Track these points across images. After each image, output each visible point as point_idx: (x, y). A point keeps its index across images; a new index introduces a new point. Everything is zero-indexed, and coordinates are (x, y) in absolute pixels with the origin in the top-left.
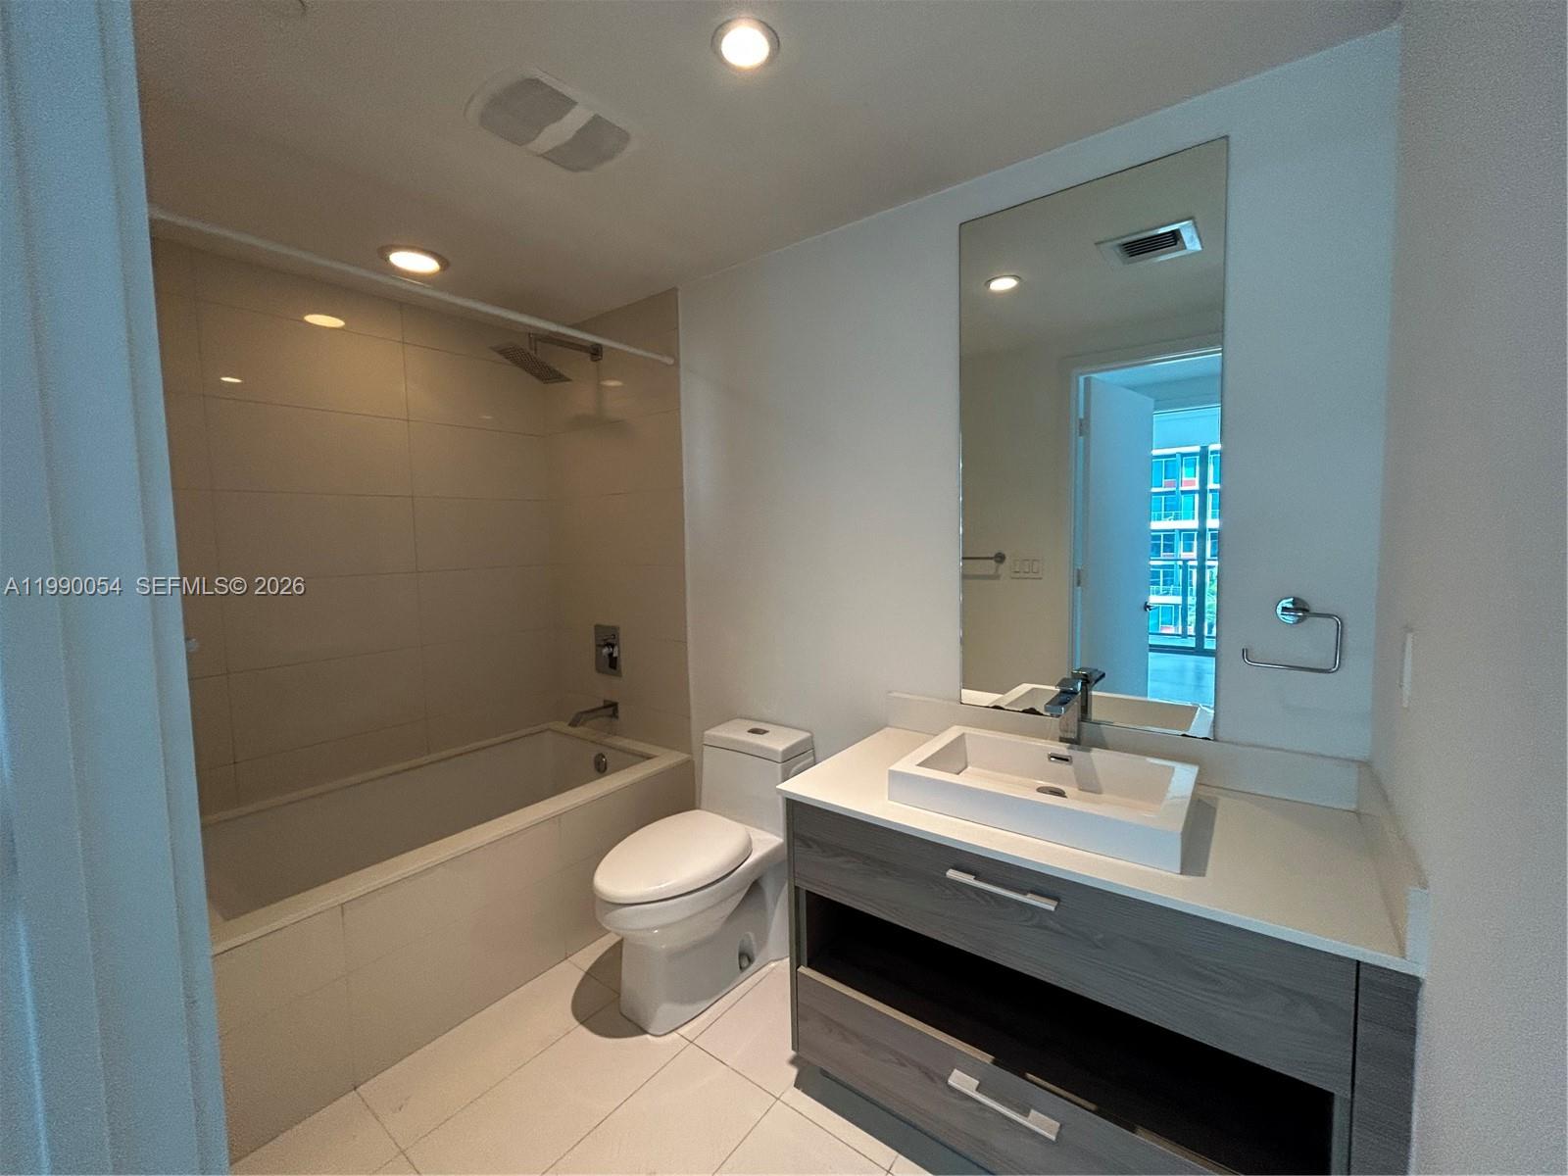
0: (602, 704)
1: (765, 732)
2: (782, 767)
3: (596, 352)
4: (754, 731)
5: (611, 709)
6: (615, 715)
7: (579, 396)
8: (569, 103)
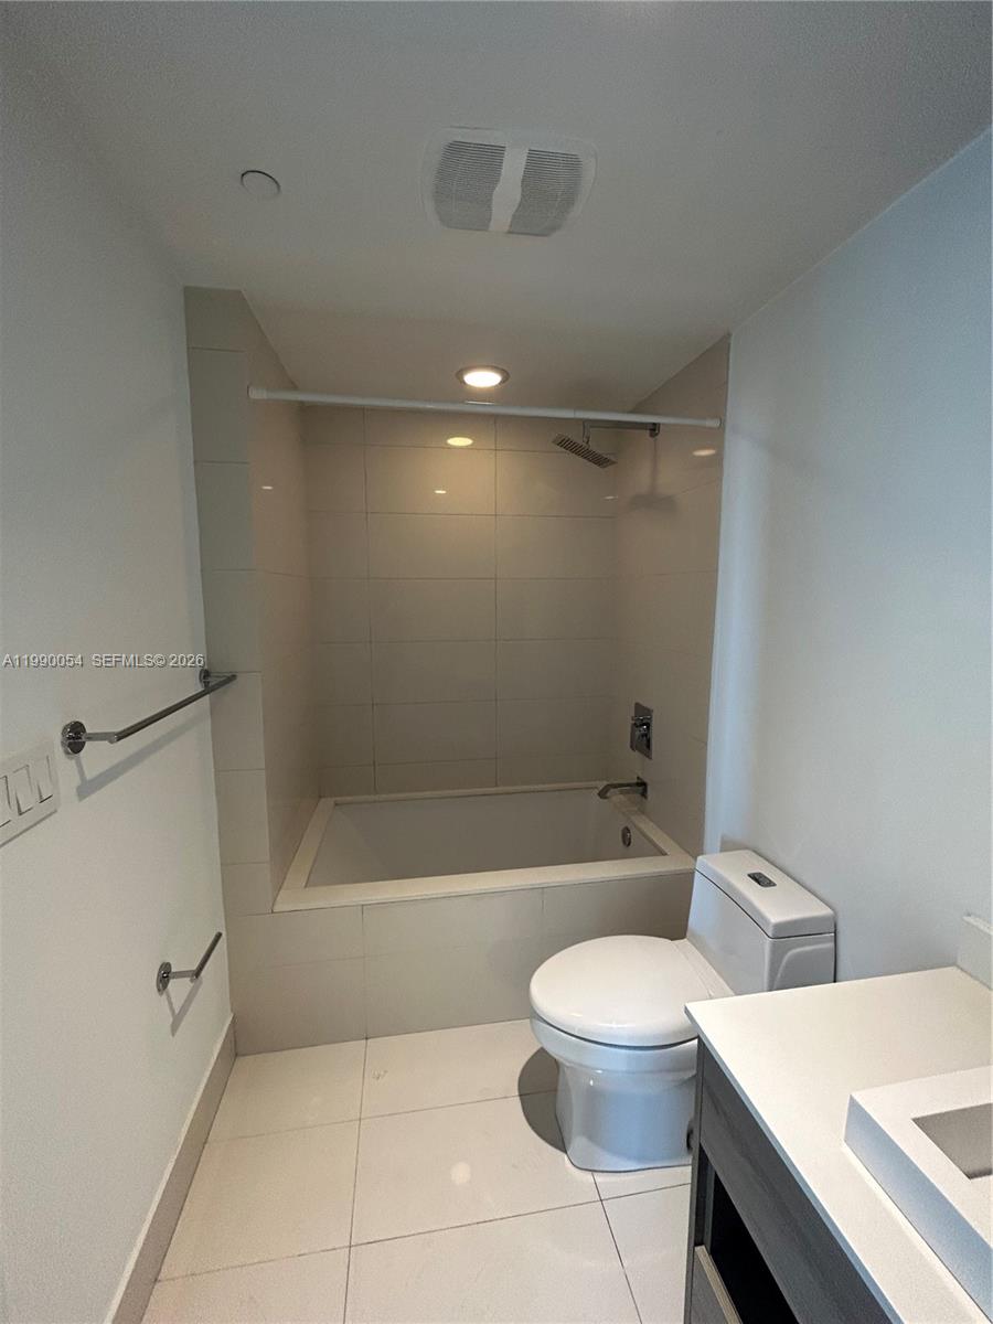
0: (636, 781)
1: (770, 884)
2: (774, 945)
3: (654, 429)
4: (758, 879)
5: (641, 788)
6: (644, 794)
7: (640, 478)
8: (498, 151)
